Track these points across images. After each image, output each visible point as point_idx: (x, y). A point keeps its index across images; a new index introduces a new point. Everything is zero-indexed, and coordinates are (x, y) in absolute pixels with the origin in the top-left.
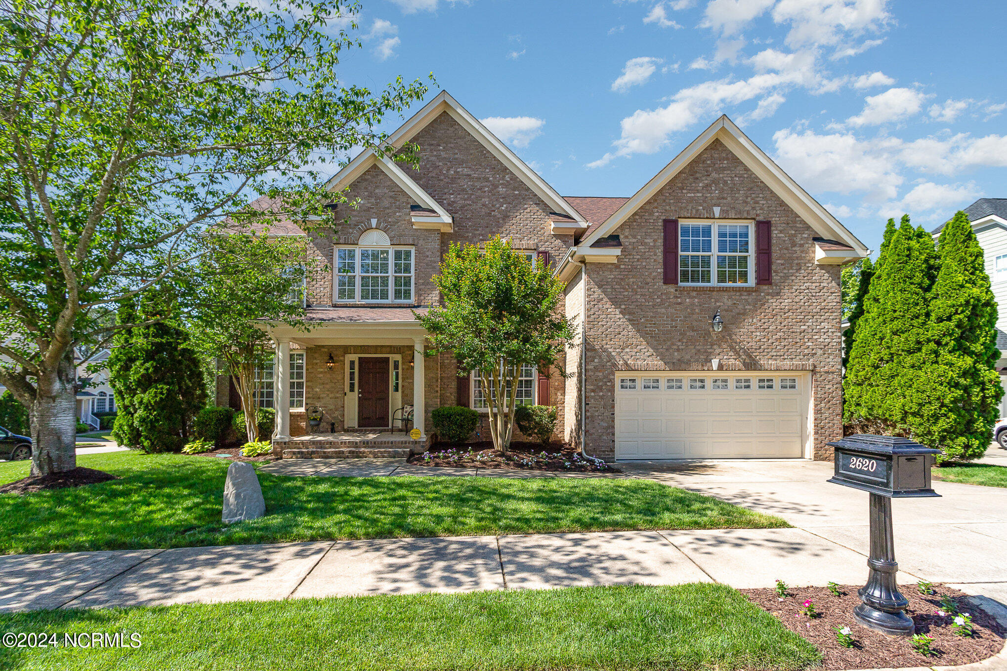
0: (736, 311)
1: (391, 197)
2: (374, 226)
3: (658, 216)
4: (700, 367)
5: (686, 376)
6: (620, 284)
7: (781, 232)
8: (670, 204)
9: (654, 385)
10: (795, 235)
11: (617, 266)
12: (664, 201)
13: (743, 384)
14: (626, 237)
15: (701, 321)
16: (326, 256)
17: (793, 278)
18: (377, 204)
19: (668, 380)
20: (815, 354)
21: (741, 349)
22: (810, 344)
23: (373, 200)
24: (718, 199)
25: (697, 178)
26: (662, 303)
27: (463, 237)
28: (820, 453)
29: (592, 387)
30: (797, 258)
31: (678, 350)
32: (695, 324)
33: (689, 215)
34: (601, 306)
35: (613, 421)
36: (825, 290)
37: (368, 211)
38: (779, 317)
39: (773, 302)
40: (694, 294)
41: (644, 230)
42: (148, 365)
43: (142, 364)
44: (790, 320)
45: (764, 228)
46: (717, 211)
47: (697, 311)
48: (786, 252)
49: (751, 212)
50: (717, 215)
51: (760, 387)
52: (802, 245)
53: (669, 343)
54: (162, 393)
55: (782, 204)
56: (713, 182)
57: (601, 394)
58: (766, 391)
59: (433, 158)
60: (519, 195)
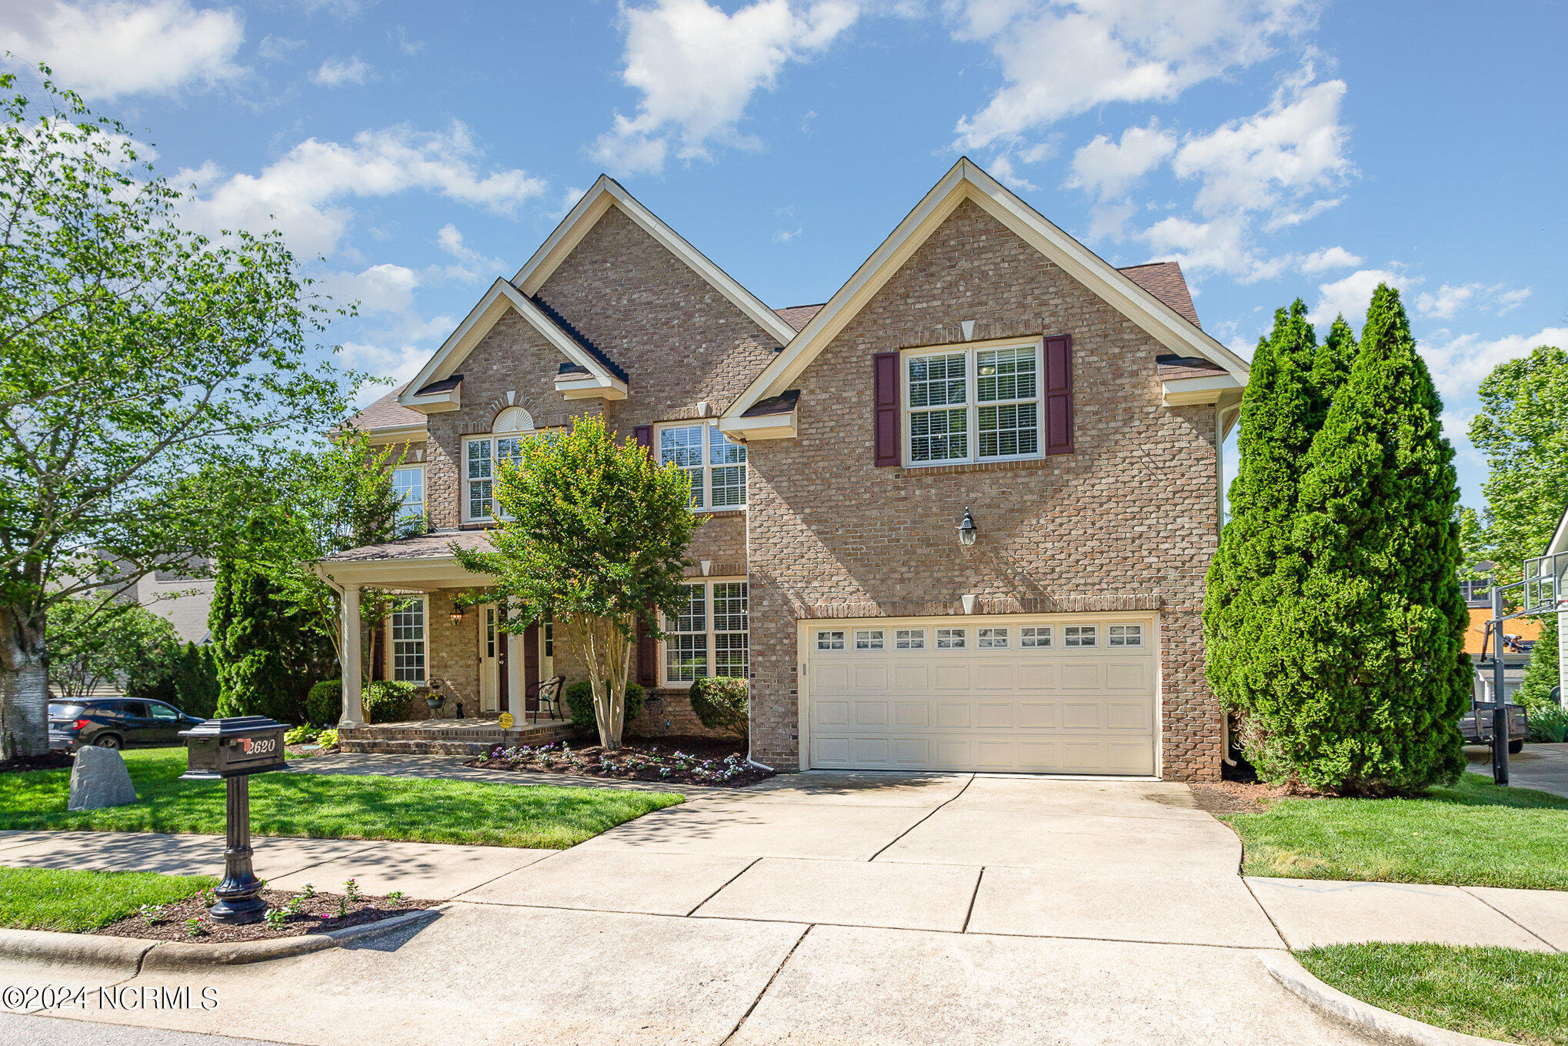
0: (1005, 506)
1: (533, 355)
2: (511, 403)
3: (865, 349)
4: (941, 610)
5: (930, 625)
6: (802, 473)
7: (1092, 352)
8: (884, 327)
9: (872, 642)
10: (1120, 356)
11: (796, 443)
12: (875, 322)
13: (1036, 638)
14: (812, 392)
15: (942, 527)
16: (449, 454)
17: (1118, 437)
18: (515, 367)
19: (899, 634)
20: (1165, 578)
21: (1016, 574)
22: (1152, 559)
23: (509, 363)
24: (971, 306)
25: (932, 275)
26: (873, 501)
27: (642, 404)
28: (1175, 767)
29: (759, 647)
30: (1125, 398)
31: (902, 580)
32: (931, 533)
33: (918, 342)
34: (771, 512)
35: (795, 704)
36: (1183, 455)
37: (503, 380)
38: (1089, 513)
39: (1079, 486)
40: (929, 480)
41: (841, 376)
42: (246, 623)
43: (239, 623)
44: (1111, 517)
45: (1060, 348)
46: (968, 328)
47: (934, 509)
48: (1102, 388)
49: (1032, 323)
50: (968, 336)
51: (1069, 643)
52: (1134, 374)
53: (885, 570)
54: (259, 662)
55: (1094, 299)
56: (962, 277)
57: (774, 658)
58: (1081, 649)
59: (598, 284)
60: (726, 325)
